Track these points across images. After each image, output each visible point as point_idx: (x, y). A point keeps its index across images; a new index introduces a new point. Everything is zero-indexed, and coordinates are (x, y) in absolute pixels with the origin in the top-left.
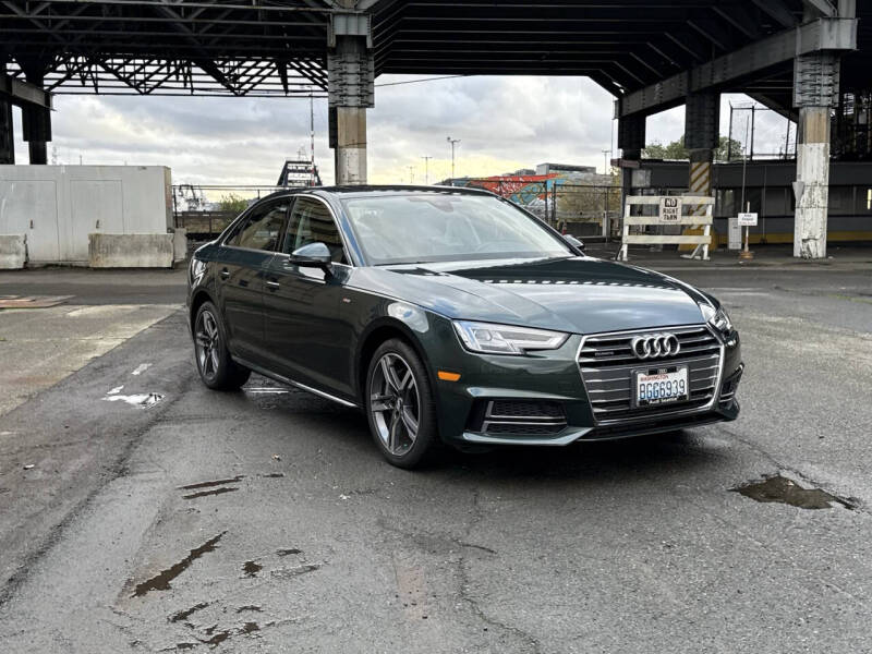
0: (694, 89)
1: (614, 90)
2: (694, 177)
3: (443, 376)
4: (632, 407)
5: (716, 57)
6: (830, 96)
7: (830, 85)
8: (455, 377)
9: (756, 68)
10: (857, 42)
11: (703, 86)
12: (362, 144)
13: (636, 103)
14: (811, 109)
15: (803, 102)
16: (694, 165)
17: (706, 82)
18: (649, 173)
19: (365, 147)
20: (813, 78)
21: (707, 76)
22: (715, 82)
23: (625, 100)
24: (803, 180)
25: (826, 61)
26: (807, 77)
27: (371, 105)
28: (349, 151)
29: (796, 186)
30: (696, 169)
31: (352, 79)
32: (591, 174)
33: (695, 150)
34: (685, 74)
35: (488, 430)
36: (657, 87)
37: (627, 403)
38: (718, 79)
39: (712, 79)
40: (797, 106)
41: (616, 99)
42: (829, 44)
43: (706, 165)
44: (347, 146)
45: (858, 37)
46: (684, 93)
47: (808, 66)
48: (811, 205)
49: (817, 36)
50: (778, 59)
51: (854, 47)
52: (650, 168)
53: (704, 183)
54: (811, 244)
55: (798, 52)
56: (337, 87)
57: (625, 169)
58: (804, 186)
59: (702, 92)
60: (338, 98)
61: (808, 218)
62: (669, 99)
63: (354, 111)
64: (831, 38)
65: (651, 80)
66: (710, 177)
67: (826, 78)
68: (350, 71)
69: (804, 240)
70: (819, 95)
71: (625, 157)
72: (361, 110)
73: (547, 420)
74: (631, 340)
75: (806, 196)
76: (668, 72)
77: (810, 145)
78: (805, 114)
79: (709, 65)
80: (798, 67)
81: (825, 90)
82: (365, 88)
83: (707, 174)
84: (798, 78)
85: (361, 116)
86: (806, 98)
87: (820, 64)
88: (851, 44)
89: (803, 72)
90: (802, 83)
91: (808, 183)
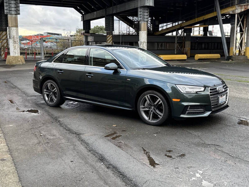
0: (107, 14)
1: (81, 13)
2: (108, 39)
3: (174, 100)
4: (218, 105)
5: (114, 6)
6: (147, 18)
7: (147, 15)
8: (179, 100)
9: (126, 10)
11: (110, 14)
12: (17, 26)
13: (88, 17)
14: (143, 22)
15: (141, 20)
16: (108, 36)
17: (111, 13)
18: (93, 37)
19: (18, 27)
20: (143, 13)
21: (111, 10)
22: (114, 13)
23: (84, 16)
24: (141, 41)
25: (146, 9)
26: (141, 13)
27: (19, 14)
28: (13, 28)
29: (139, 42)
30: (109, 37)
31: (13, 6)
32: (60, 36)
33: (108, 31)
34: (104, 9)
35: (187, 114)
36: (95, 13)
37: (217, 104)
38: (114, 12)
39: (113, 12)
41: (82, 15)
42: (148, 4)
43: (111, 36)
44: (12, 27)
45: (154, 3)
46: (104, 15)
47: (142, 10)
49: (144, 2)
50: (133, 8)
51: (153, 6)
52: (94, 36)
53: (111, 41)
55: (139, 6)
56: (8, 8)
57: (85, 36)
59: (109, 15)
60: (8, 11)
62: (99, 17)
63: (14, 16)
64: (148, 2)
65: (93, 10)
66: (112, 39)
67: (146, 13)
68: (12, 3)
70: (145, 18)
71: (85, 32)
72: (16, 15)
73: (201, 110)
74: (216, 88)
75: (142, 45)
76: (99, 9)
77: (143, 32)
78: (141, 23)
79: (111, 8)
80: (139, 10)
82: (17, 8)
83: (111, 38)
84: (139, 13)
85: (16, 17)
86: (141, 19)
87: (145, 10)
88: (153, 4)
89: (140, 12)
90: (140, 14)
91: (142, 42)
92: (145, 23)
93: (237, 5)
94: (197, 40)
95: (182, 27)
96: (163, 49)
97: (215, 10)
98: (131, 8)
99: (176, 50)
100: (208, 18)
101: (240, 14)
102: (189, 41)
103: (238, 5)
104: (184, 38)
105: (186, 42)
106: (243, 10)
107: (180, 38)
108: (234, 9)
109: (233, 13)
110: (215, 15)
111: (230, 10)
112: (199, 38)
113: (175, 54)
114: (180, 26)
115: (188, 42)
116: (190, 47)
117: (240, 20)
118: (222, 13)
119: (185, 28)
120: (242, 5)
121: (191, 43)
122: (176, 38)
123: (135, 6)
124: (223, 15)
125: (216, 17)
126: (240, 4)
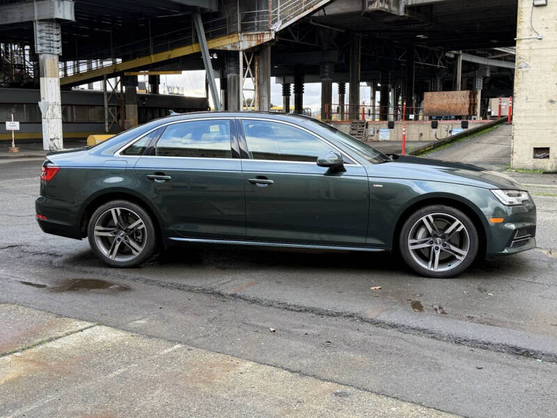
7: (57, 41)
8: (501, 220)
10: (75, 16)
14: (48, 55)
15: (43, 50)
20: (48, 35)
24: (45, 101)
25: (55, 25)
26: (44, 34)
29: (41, 104)
35: (514, 245)
40: (39, 52)
42: (59, 15)
47: (44, 28)
48: (53, 117)
51: (73, 19)
54: (56, 141)
55: (36, 18)
58: (47, 104)
61: (52, 125)
67: (55, 36)
69: (51, 139)
70: (53, 47)
75: (50, 111)
77: (49, 79)
78: (44, 58)
80: (37, 27)
81: (56, 45)
84: (38, 35)
86: (44, 48)
87: (52, 27)
88: (71, 16)
89: (40, 31)
90: (41, 38)
91: (51, 102)
92: (54, 60)
93: (241, 33)
94: (144, 103)
95: (117, 71)
96: (70, 120)
97: (193, 40)
98: (10, 22)
99: (107, 124)
100: (180, 57)
101: (248, 52)
102: (135, 104)
103: (243, 34)
104: (122, 98)
105: (126, 106)
106: (254, 44)
107: (113, 95)
108: (234, 40)
109: (233, 49)
110: (195, 51)
111: (225, 43)
112: (146, 99)
113: (106, 133)
114: (115, 70)
115: (132, 106)
116: (136, 117)
117: (249, 64)
118: (210, 48)
119: (126, 74)
120: (252, 33)
121: (139, 109)
122: (105, 96)
123: (22, 17)
124: (212, 51)
125: (199, 54)
126: (246, 31)
